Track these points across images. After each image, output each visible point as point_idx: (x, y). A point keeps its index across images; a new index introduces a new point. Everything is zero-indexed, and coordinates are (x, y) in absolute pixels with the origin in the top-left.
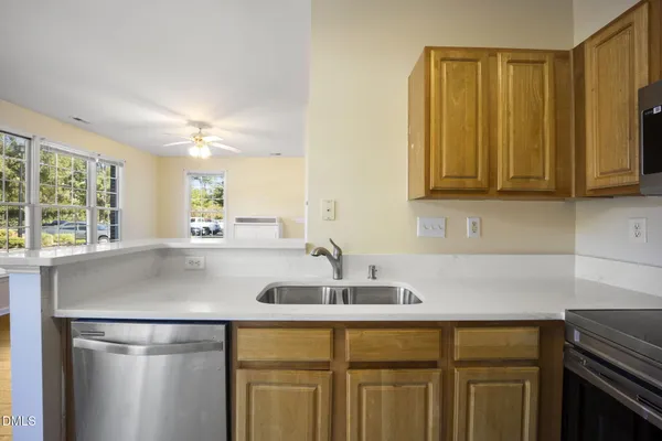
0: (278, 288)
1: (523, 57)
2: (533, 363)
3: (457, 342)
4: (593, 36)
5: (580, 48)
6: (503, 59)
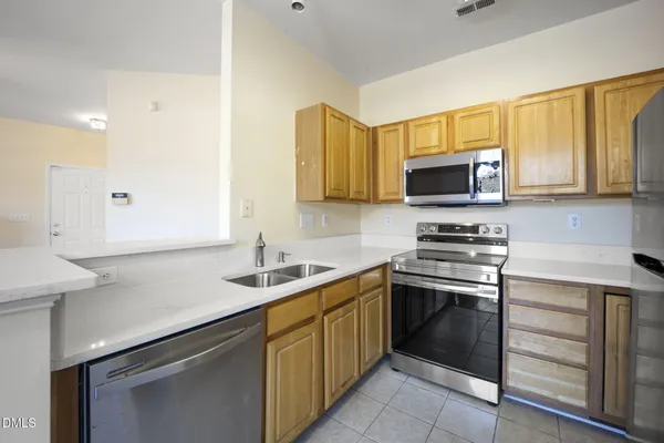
1: (359, 126)
2: (380, 286)
4: (382, 126)
5: (375, 129)
6: (352, 124)
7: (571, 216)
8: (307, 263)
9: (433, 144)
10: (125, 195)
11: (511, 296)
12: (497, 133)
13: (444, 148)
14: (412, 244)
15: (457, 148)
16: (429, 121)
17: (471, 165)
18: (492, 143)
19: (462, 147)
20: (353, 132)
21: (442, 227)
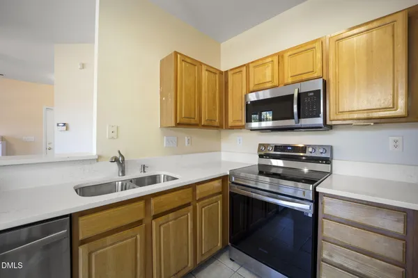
0: (80, 188)
1: (211, 70)
2: (220, 193)
3: (198, 192)
4: (231, 70)
5: (227, 72)
6: (204, 68)
7: (392, 139)
8: (162, 173)
9: (268, 80)
10: (65, 124)
11: (326, 211)
12: (319, 66)
13: (276, 83)
14: (254, 160)
15: (286, 82)
16: (265, 61)
17: (296, 95)
18: (316, 75)
19: (290, 80)
20: (205, 74)
21: (277, 148)
